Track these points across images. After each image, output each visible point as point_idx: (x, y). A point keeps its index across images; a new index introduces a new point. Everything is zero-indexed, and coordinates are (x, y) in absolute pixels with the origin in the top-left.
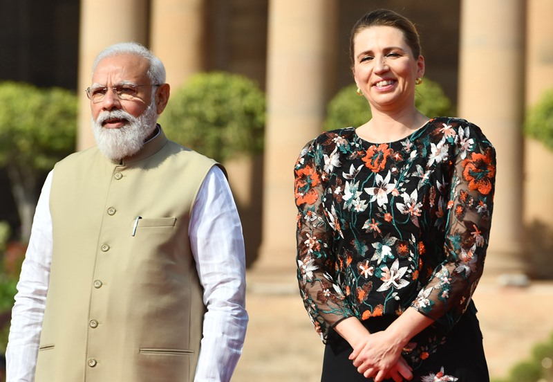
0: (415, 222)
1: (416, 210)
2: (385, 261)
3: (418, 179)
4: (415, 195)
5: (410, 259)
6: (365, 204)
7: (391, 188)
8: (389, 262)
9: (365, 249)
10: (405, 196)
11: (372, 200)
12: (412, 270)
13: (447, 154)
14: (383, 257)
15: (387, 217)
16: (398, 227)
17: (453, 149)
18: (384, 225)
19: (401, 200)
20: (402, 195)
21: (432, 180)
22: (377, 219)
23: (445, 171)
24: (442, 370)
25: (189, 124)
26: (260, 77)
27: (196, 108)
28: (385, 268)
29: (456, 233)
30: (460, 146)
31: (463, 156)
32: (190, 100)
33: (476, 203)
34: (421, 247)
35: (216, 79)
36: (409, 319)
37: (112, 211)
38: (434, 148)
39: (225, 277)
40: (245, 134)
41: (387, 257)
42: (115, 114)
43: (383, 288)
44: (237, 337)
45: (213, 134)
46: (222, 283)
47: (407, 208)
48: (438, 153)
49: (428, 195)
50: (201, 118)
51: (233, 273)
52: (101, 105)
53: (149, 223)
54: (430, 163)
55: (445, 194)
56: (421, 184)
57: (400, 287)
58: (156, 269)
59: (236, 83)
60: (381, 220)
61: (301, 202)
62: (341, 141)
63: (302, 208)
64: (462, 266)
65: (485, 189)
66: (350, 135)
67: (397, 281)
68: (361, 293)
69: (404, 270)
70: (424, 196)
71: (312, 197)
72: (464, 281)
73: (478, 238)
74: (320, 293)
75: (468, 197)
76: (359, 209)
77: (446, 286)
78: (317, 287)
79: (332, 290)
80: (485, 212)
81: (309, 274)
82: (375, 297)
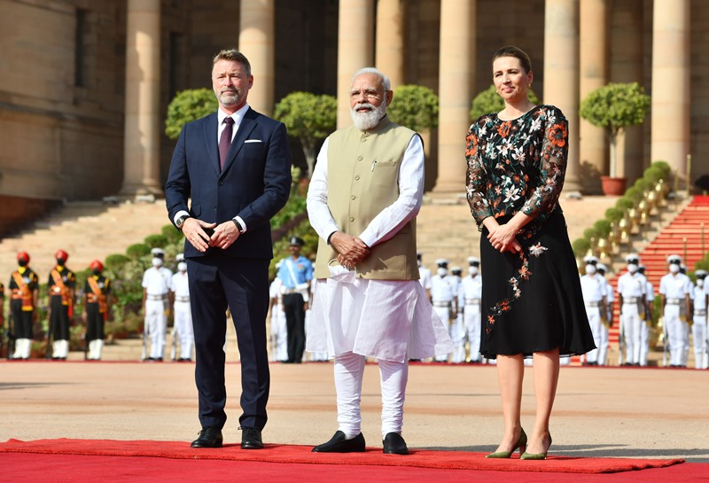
0: (522, 164)
1: (522, 157)
2: (507, 186)
3: (523, 140)
4: (521, 149)
5: (521, 184)
6: (496, 155)
7: (510, 146)
8: (509, 186)
9: (498, 179)
10: (516, 150)
11: (500, 153)
12: (522, 190)
13: (540, 126)
14: (506, 184)
15: (508, 162)
16: (513, 167)
17: (544, 123)
18: (506, 166)
19: (514, 152)
21: (531, 140)
22: (503, 163)
23: (539, 135)
24: (539, 244)
26: (435, 87)
28: (507, 189)
29: (545, 169)
30: (547, 121)
31: (549, 126)
32: (400, 99)
33: (556, 152)
34: (526, 177)
35: (411, 88)
36: (519, 217)
37: (361, 159)
38: (533, 123)
40: (427, 117)
41: (509, 184)
42: (365, 105)
43: (506, 201)
45: (410, 117)
47: (517, 157)
48: (535, 125)
49: (529, 148)
50: (404, 110)
52: (357, 100)
53: (380, 165)
54: (531, 131)
55: (539, 147)
56: (525, 142)
57: (514, 199)
59: (422, 90)
60: (504, 163)
61: (468, 154)
62: (488, 120)
63: (468, 157)
64: (548, 187)
65: (561, 144)
66: (494, 117)
67: (513, 196)
68: (495, 204)
69: (517, 190)
70: (526, 150)
71: (474, 152)
72: (550, 195)
73: (557, 171)
74: (475, 204)
75: (551, 149)
76: (492, 158)
77: (539, 198)
78: (474, 200)
79: (482, 202)
80: (561, 157)
81: (471, 194)
82: (502, 206)
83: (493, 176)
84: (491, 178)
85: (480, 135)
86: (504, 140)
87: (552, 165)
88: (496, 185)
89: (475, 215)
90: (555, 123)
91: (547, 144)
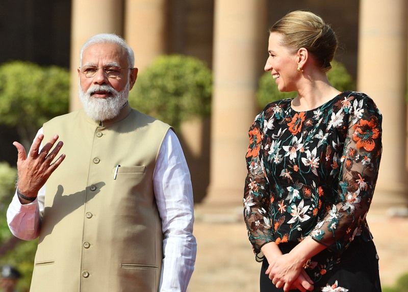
0: (315, 172)
2: (294, 201)
3: (318, 140)
4: (315, 151)
5: (312, 200)
6: (281, 158)
7: (300, 147)
8: (297, 202)
9: (283, 190)
10: (308, 152)
11: (286, 155)
12: (313, 208)
13: (342, 121)
14: (293, 198)
15: (296, 168)
17: (347, 117)
18: (294, 174)
20: (306, 152)
21: (329, 140)
22: (289, 169)
23: (340, 133)
24: (336, 283)
25: (154, 94)
26: (208, 58)
27: (159, 82)
28: (294, 206)
29: (345, 181)
30: (353, 114)
31: (354, 122)
32: (155, 76)
33: (361, 158)
34: (320, 191)
35: (175, 60)
37: (97, 161)
38: (333, 117)
39: (181, 212)
40: (197, 101)
41: (296, 198)
42: (103, 88)
43: (291, 221)
44: (190, 257)
45: (173, 101)
46: (177, 216)
47: (308, 162)
48: (336, 120)
49: (325, 152)
50: (163, 89)
51: (186, 209)
53: (126, 170)
54: (329, 127)
56: (320, 143)
57: (303, 220)
58: (131, 204)
59: (190, 63)
60: (291, 170)
61: (250, 155)
62: (277, 110)
63: (249, 159)
64: (348, 205)
65: (370, 147)
66: (285, 105)
67: (302, 216)
68: (277, 225)
69: (307, 208)
70: (321, 153)
71: (256, 152)
72: (350, 217)
73: (362, 184)
74: (253, 224)
75: (355, 153)
76: (277, 161)
77: (334, 220)
78: (252, 219)
79: (262, 221)
80: (368, 165)
81: (248, 209)
82: (285, 228)
83: (277, 187)
84: (274, 190)
85: (265, 131)
86: (295, 139)
87: (355, 175)
88: (280, 199)
89: (252, 239)
90: (363, 118)
91: (350, 146)
